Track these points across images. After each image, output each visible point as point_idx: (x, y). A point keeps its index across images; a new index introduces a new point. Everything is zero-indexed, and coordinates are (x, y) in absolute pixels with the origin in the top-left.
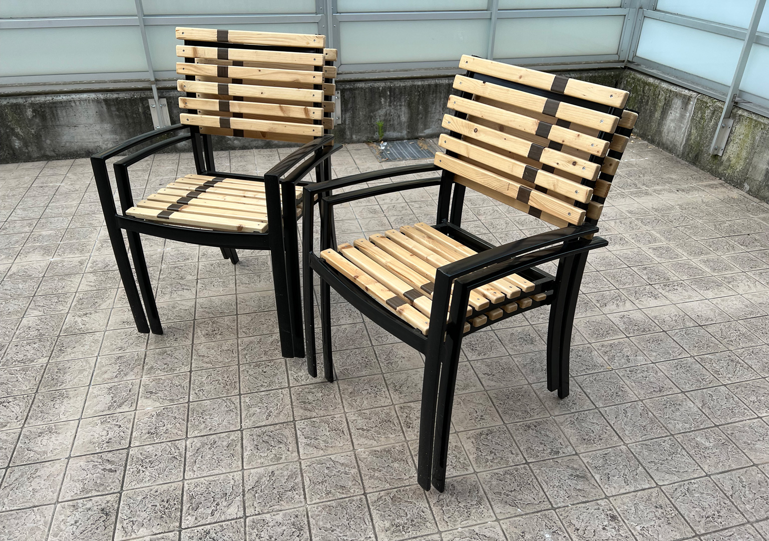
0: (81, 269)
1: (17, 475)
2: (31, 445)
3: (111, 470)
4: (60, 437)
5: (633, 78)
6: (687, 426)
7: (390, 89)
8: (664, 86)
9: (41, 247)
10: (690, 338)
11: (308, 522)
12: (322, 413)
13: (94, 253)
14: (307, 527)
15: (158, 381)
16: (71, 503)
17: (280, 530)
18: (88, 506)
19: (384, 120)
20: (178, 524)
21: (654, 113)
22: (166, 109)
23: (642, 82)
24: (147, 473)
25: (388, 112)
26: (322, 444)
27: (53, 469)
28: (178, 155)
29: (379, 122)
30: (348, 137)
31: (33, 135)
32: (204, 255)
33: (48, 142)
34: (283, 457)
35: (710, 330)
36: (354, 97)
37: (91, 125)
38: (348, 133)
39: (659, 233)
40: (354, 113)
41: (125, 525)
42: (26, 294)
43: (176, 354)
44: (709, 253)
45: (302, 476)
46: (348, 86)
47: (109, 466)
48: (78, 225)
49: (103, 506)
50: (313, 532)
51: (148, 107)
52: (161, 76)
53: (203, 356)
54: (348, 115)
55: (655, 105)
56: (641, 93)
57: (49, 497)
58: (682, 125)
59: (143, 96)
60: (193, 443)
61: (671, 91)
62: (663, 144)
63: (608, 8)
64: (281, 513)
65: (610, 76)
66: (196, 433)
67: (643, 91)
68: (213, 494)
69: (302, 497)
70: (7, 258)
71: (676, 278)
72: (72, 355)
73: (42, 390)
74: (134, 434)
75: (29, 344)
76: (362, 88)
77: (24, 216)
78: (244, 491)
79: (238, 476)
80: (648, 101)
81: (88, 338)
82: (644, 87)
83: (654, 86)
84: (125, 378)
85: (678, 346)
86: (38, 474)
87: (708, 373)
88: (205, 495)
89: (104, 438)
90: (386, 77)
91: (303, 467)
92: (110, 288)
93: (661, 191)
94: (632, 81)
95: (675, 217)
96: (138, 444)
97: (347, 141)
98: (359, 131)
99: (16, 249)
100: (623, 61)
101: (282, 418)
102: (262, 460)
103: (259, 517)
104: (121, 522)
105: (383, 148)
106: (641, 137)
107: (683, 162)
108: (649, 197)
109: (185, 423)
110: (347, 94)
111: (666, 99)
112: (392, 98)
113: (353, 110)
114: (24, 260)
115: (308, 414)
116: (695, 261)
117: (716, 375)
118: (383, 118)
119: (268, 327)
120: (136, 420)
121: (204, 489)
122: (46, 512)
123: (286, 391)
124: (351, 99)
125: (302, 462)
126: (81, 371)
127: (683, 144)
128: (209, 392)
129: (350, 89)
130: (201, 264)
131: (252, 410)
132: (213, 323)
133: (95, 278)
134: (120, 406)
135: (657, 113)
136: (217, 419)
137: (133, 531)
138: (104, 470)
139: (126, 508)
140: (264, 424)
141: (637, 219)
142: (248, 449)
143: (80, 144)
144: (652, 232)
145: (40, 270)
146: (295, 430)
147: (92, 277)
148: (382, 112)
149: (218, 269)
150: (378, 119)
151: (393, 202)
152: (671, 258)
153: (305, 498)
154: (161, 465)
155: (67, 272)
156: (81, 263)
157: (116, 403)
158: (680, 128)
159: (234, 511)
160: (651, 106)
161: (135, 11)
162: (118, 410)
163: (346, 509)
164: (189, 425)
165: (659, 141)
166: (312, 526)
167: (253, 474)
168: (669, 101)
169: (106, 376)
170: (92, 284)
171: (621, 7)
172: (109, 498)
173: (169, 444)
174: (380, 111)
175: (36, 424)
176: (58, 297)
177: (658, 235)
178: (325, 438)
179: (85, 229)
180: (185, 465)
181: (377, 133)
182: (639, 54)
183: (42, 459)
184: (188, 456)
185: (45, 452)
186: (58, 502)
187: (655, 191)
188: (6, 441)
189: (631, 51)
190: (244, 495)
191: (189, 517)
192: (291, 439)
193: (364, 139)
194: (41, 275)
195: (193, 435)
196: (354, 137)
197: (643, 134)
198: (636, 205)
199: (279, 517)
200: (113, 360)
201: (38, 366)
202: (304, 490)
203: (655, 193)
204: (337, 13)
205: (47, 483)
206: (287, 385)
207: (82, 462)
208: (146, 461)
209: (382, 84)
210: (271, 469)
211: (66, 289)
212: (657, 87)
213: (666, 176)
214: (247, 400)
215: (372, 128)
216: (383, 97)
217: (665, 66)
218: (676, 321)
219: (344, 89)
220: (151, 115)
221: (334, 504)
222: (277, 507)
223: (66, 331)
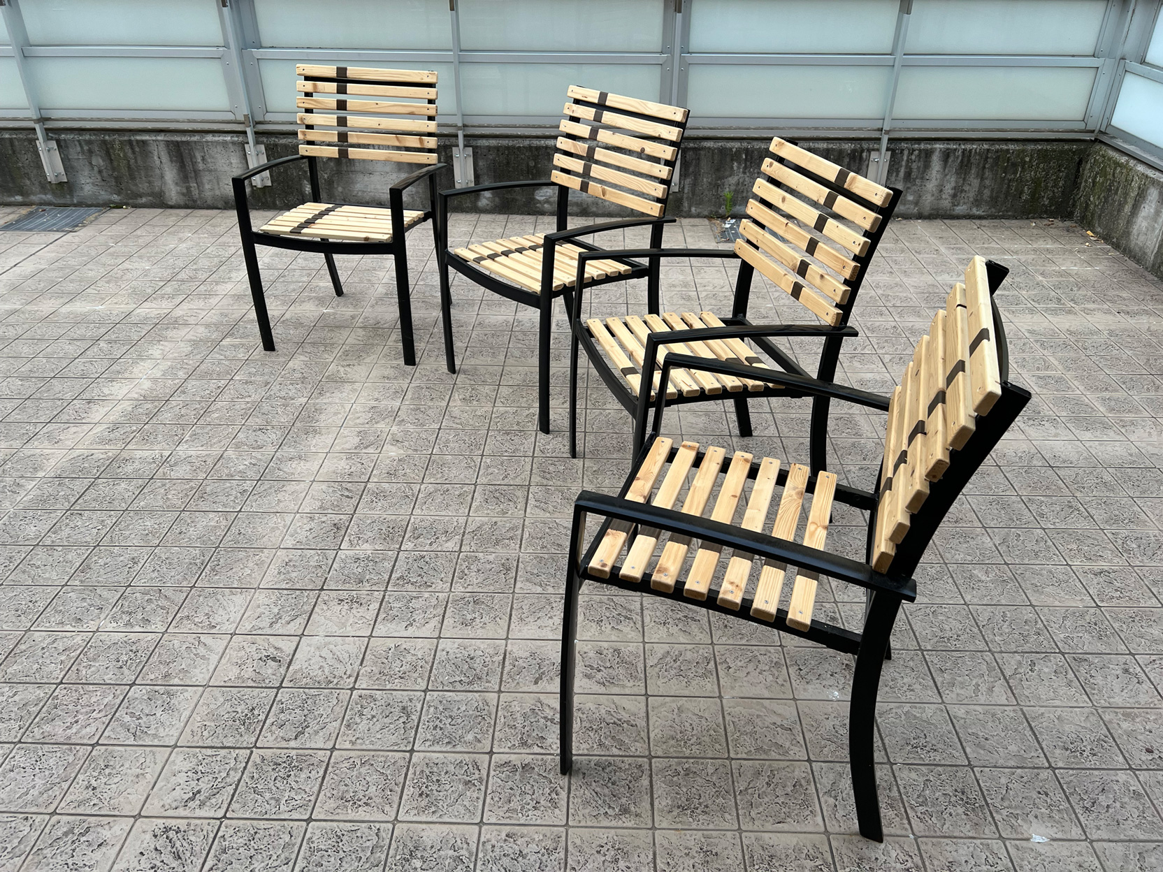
0: (352, 323)
1: (266, 487)
2: (282, 466)
3: (348, 497)
4: (308, 464)
5: (1103, 156)
6: (969, 558)
7: (747, 150)
8: (1139, 169)
9: (317, 298)
10: (1029, 477)
11: (517, 566)
12: (559, 483)
13: (368, 309)
14: (515, 569)
15: (406, 432)
16: (309, 515)
17: (489, 567)
18: (323, 520)
19: (735, 191)
20: (398, 546)
21: (1124, 207)
22: (470, 161)
23: (1114, 161)
24: (380, 504)
25: (741, 181)
26: (551, 508)
27: (297, 487)
28: (478, 216)
29: (727, 193)
30: (685, 210)
31: (325, 180)
32: (480, 324)
33: (340, 189)
34: (510, 512)
35: (1061, 473)
36: (698, 159)
37: (388, 173)
38: (686, 204)
39: (1060, 360)
40: (696, 179)
41: (352, 539)
42: (296, 340)
43: (430, 412)
44: (1117, 391)
45: (523, 530)
46: (691, 145)
47: (347, 493)
48: (357, 280)
49: (336, 522)
50: (519, 573)
51: (451, 157)
52: (469, 121)
53: (455, 418)
54: (688, 181)
55: (1126, 195)
56: (1111, 177)
57: (291, 508)
58: (1156, 225)
59: (448, 143)
60: (427, 487)
61: (1147, 176)
62: (1130, 251)
63: (1073, 56)
64: (494, 555)
65: (1071, 150)
66: (432, 480)
67: (1114, 174)
68: (435, 530)
69: (518, 546)
70: (283, 304)
71: (1051, 412)
72: (330, 399)
73: (298, 424)
74: (374, 472)
75: (292, 384)
76: (709, 148)
77: (304, 265)
78: (464, 532)
79: (462, 520)
80: (1118, 189)
81: (348, 387)
82: (1115, 168)
83: (1127, 169)
84: (375, 426)
85: (1007, 483)
86: (284, 489)
87: (1029, 514)
88: (428, 529)
89: (346, 471)
90: (745, 136)
91: (526, 523)
92: (377, 345)
93: (1094, 310)
94: (1100, 160)
95: (1094, 344)
96: (376, 480)
97: (684, 214)
98: (700, 203)
99: (292, 297)
100: (1093, 132)
101: (518, 481)
102: (489, 511)
103: (473, 554)
104: (349, 536)
105: (728, 226)
106: (1104, 239)
107: (1151, 277)
108: (1071, 317)
109: (424, 470)
110: (690, 155)
111: (1139, 188)
112: (748, 163)
113: (695, 175)
114: (299, 308)
115: (545, 482)
116: (1092, 398)
117: (1038, 518)
118: (733, 188)
119: (527, 401)
120: (378, 461)
121: (428, 524)
122: (286, 519)
123: (529, 460)
124: (694, 162)
125: (527, 519)
126: (335, 414)
127: (1155, 252)
128: (453, 449)
129: (694, 149)
130: (474, 332)
131: (490, 470)
132: (473, 389)
133: (364, 333)
134: (366, 448)
135: (1127, 207)
136: (454, 472)
137: (358, 544)
138: (342, 495)
139: (356, 527)
140: (499, 483)
141: (1037, 341)
142: (478, 500)
143: (372, 194)
144: (1051, 358)
145: (312, 319)
146: (528, 493)
147: (361, 332)
148: (733, 180)
149: (490, 340)
150: (727, 189)
151: (716, 289)
152: (1057, 391)
153: (520, 547)
154: (393, 500)
155: (338, 324)
156: (353, 317)
157: (363, 445)
158: (1154, 229)
159: (451, 545)
160: (1120, 197)
161: (450, 46)
162: (364, 451)
163: (557, 562)
164: (427, 473)
165: (1126, 246)
166: (519, 569)
167: (477, 520)
168: (1143, 190)
169: (358, 421)
170: (359, 338)
171: (1094, 56)
172: (342, 517)
173: (405, 485)
174: (730, 179)
175: (288, 451)
176: (326, 347)
177: (1056, 363)
178: (555, 504)
179: (362, 285)
180: (415, 503)
181: (724, 207)
182: (1114, 122)
183: (289, 478)
184: (419, 497)
185: (293, 474)
186: (298, 513)
187: (1084, 310)
188: (261, 460)
189: (1105, 117)
190: (463, 536)
191: (409, 543)
192: (522, 500)
193: (706, 213)
194: (313, 324)
195: (429, 481)
196: (693, 209)
197: (1107, 234)
198: (1046, 324)
199: (491, 558)
200: (367, 409)
201: (298, 404)
202: (521, 541)
203: (1082, 313)
204: (689, 53)
205: (291, 497)
206: (531, 454)
207: (324, 486)
208: (379, 495)
209: (737, 145)
210: (494, 520)
211: (334, 340)
212: (1131, 170)
213: (1111, 293)
214: (488, 461)
215: (719, 200)
216: (736, 160)
217: (1145, 141)
218: (1020, 458)
219: (686, 148)
220: (453, 166)
221: (546, 556)
222: (492, 550)
223: (327, 378)
